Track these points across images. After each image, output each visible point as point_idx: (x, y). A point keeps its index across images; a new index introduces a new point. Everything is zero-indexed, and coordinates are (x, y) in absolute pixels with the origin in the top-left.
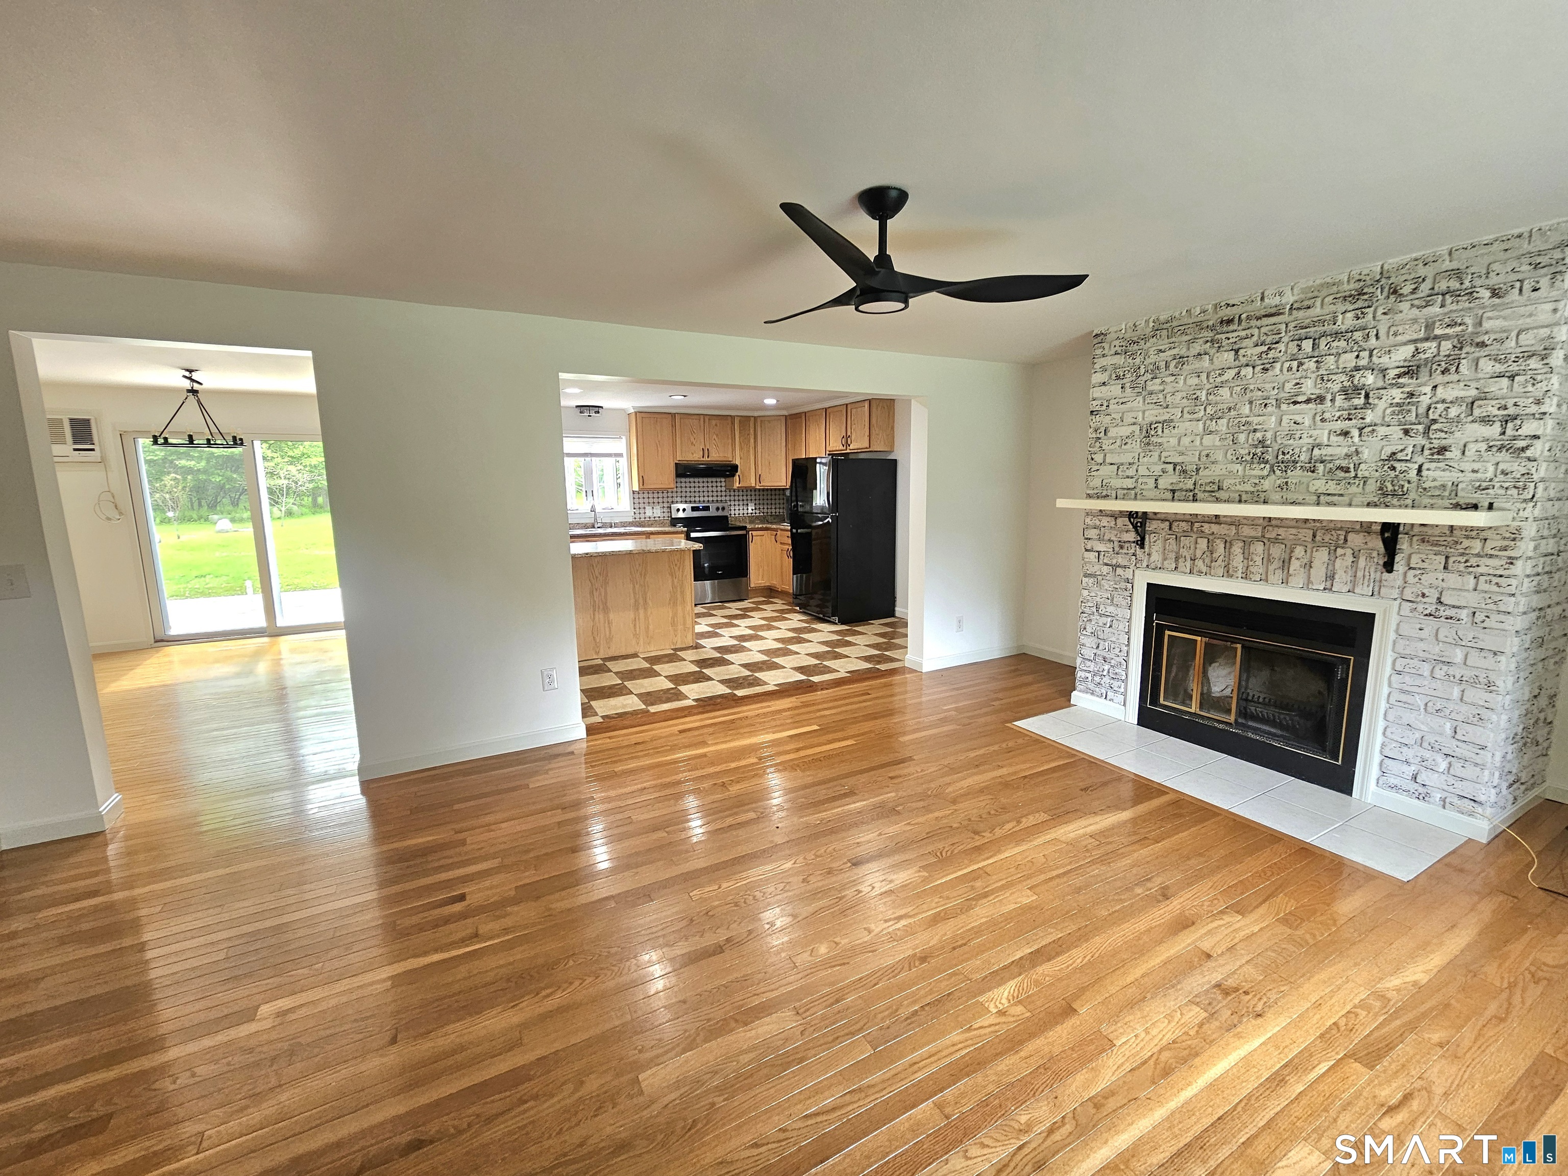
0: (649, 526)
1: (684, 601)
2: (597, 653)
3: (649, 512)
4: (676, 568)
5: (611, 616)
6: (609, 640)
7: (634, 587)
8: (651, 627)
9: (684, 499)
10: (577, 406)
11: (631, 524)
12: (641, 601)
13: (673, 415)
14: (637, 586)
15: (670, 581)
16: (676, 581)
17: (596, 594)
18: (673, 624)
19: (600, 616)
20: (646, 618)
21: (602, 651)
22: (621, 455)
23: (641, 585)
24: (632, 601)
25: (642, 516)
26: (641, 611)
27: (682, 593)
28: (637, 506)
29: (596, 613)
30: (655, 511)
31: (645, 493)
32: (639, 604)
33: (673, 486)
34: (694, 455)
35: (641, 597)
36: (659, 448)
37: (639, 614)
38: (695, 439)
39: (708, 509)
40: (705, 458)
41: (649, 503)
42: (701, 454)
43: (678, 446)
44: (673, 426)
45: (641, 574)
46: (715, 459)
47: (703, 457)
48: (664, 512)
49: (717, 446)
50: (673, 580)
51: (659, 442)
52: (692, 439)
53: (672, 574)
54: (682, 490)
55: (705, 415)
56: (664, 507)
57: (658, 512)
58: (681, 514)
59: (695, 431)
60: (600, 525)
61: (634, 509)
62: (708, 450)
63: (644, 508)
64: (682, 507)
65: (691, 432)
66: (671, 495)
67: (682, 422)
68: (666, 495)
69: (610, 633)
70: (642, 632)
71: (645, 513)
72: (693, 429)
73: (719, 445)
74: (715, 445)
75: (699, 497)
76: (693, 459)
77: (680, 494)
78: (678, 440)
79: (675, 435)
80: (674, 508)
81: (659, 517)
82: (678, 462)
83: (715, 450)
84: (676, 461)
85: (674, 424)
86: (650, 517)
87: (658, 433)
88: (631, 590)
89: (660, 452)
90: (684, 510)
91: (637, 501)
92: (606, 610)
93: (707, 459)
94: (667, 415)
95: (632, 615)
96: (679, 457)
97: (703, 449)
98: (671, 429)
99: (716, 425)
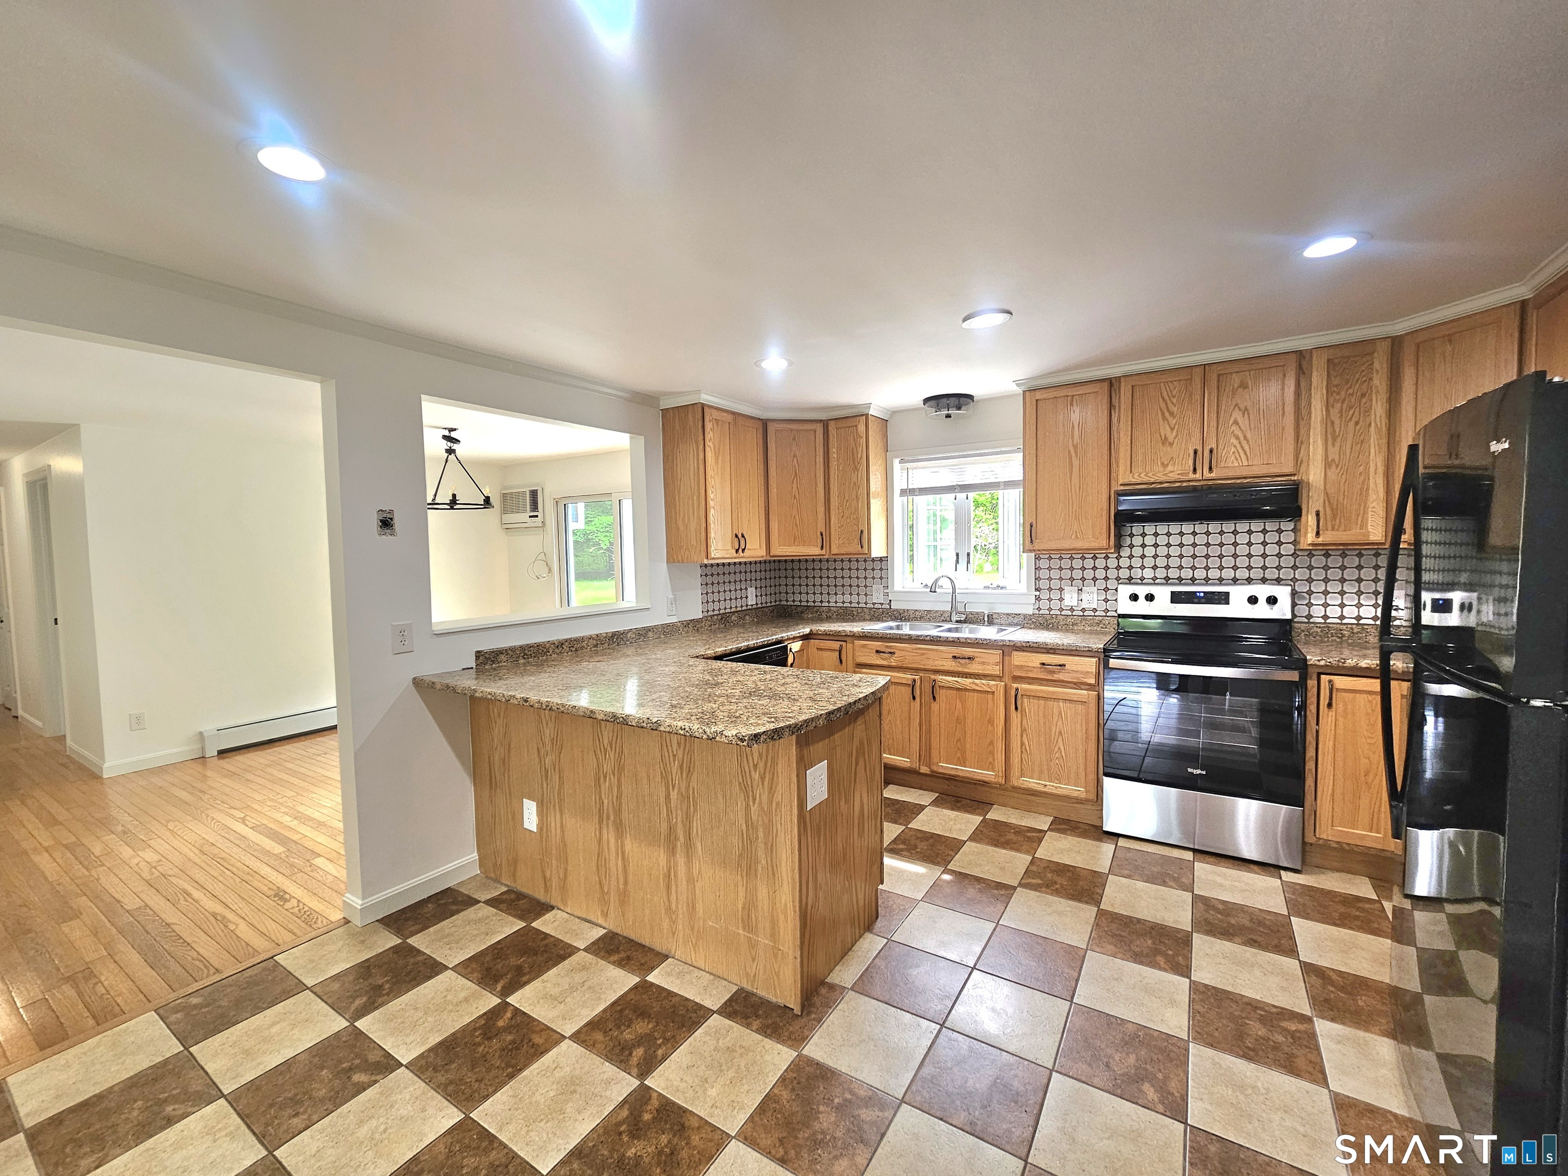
0: (1062, 632)
1: (773, 872)
3: (1070, 598)
4: (756, 776)
5: (629, 844)
6: (626, 898)
7: (668, 797)
8: (700, 907)
10: (926, 401)
11: (1019, 624)
12: (681, 833)
13: (1112, 384)
14: (674, 795)
15: (741, 804)
16: (754, 811)
17: (605, 786)
18: (749, 924)
19: (610, 836)
20: (691, 881)
21: (612, 914)
22: (1014, 484)
23: (679, 795)
24: (665, 826)
26: (681, 860)
27: (771, 849)
29: (605, 831)
30: (1084, 596)
31: (1061, 558)
32: (676, 839)
33: (1104, 543)
34: (1170, 468)
35: (680, 825)
36: (1076, 462)
37: (676, 864)
38: (1172, 429)
39: (1224, 598)
40: (1199, 471)
41: (1072, 579)
42: (1191, 462)
43: (1122, 450)
44: (1111, 406)
45: (681, 767)
46: (1231, 474)
47: (1195, 470)
48: (1106, 600)
49: (1242, 438)
50: (748, 805)
51: (1075, 447)
52: (1165, 430)
53: (747, 789)
54: (1150, 551)
55: (1205, 367)
56: (1106, 589)
57: (1091, 599)
58: (1142, 607)
59: (1175, 409)
60: (963, 617)
61: (1036, 590)
62: (1211, 451)
63: (1061, 590)
64: (1142, 591)
65: (1163, 414)
66: (1125, 562)
67: (1137, 394)
68: (1112, 563)
69: (626, 883)
70: (680, 911)
71: (1061, 599)
72: (1170, 404)
73: (1249, 436)
74: (1237, 438)
75: (1207, 568)
76: (1163, 479)
77: (1149, 562)
78: (1123, 440)
79: (1114, 428)
80: (1125, 591)
81: (1095, 610)
82: (1122, 488)
83: (1233, 449)
84: (1116, 487)
85: (1115, 401)
86: (1072, 610)
87: (1073, 426)
88: (662, 800)
89: (1075, 470)
90: (1150, 598)
91: (1044, 574)
92: (619, 828)
93: (1207, 475)
94: (1098, 385)
95: (662, 858)
96: (1124, 476)
97: (1196, 452)
98: (1106, 413)
99: (1243, 386)
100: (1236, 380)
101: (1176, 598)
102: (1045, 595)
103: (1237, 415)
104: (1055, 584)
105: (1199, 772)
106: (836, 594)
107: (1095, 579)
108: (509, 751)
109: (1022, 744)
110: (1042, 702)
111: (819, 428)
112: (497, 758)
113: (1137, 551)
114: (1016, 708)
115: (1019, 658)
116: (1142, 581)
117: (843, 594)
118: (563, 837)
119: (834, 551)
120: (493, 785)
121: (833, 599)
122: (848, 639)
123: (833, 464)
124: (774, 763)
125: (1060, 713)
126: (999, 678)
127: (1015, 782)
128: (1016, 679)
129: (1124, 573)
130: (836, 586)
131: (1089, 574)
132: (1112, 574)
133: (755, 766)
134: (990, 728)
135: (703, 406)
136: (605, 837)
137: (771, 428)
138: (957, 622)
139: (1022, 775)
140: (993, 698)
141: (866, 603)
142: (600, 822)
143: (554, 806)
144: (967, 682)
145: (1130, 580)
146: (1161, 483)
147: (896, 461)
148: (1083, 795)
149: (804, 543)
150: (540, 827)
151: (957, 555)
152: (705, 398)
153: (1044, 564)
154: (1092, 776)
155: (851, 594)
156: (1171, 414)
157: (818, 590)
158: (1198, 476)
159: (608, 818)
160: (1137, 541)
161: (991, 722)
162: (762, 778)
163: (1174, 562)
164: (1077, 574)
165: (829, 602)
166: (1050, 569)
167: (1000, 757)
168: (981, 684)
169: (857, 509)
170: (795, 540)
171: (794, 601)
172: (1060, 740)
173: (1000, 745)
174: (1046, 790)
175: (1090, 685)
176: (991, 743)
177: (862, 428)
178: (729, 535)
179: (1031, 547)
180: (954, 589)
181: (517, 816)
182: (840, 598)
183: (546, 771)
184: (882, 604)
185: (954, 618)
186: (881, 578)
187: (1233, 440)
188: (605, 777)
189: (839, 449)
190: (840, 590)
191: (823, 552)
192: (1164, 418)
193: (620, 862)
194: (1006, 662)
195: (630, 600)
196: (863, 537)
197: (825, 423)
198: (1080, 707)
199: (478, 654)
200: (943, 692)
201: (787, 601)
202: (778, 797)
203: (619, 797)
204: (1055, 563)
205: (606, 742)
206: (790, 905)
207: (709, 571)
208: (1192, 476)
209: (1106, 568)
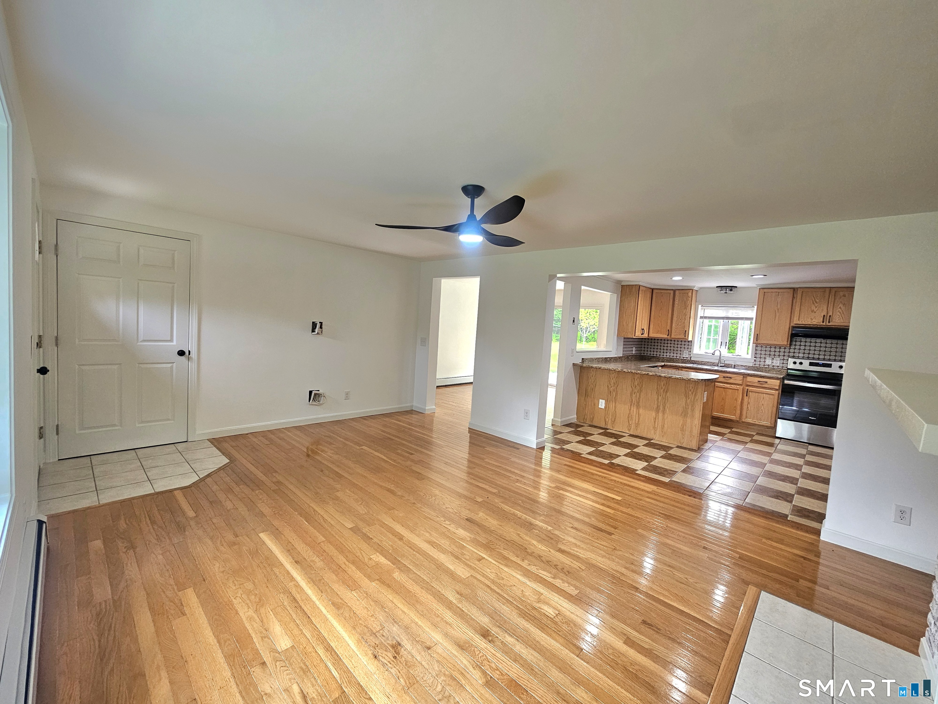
0: (766, 372)
1: (693, 416)
2: (629, 430)
3: (768, 361)
4: (690, 393)
5: (641, 411)
6: (637, 425)
7: (658, 399)
8: (666, 426)
9: (806, 355)
10: (717, 287)
11: (748, 368)
12: (661, 408)
13: (794, 290)
14: (660, 398)
15: (684, 400)
16: (688, 401)
17: (634, 396)
18: (682, 430)
19: (634, 409)
20: (663, 419)
21: (632, 430)
22: (751, 319)
23: (663, 397)
24: (656, 406)
25: (762, 363)
26: (660, 415)
27: (693, 410)
28: (758, 356)
30: (774, 361)
31: (766, 347)
32: (659, 409)
33: (786, 343)
34: (814, 320)
35: (661, 405)
36: (777, 315)
37: (658, 415)
38: (816, 307)
39: (830, 366)
40: (825, 323)
41: (770, 355)
42: (822, 319)
43: (796, 312)
44: (793, 297)
45: (664, 391)
46: (837, 324)
47: (823, 322)
48: (783, 363)
49: (842, 313)
50: (686, 401)
51: (778, 310)
52: (813, 307)
53: (687, 396)
54: (803, 347)
55: (831, 288)
56: (784, 359)
57: (777, 362)
58: (797, 366)
59: (817, 301)
60: (723, 365)
61: (755, 357)
62: (830, 316)
63: (765, 358)
64: (798, 361)
65: (813, 302)
66: (792, 350)
67: (804, 295)
68: (787, 350)
69: (639, 421)
70: (659, 427)
71: (765, 362)
72: (816, 299)
73: (845, 313)
74: (840, 313)
75: (825, 355)
76: (811, 324)
77: (802, 351)
78: (797, 309)
79: (794, 305)
80: (791, 360)
81: (778, 366)
82: (794, 325)
83: (838, 316)
84: (792, 325)
85: (795, 296)
86: (769, 366)
87: (778, 303)
88: (656, 399)
89: (777, 317)
90: (801, 363)
91: (759, 352)
92: (638, 407)
93: (828, 324)
94: (789, 290)
95: (654, 414)
96: (796, 321)
97: (824, 316)
98: (791, 299)
99: (844, 296)
100: (841, 294)
101: (811, 364)
102: (758, 360)
103: (841, 305)
104: (763, 356)
105: (813, 418)
106: (667, 353)
107: (779, 356)
108: (595, 386)
109: (748, 408)
110: (757, 394)
111: (672, 292)
112: (589, 388)
113: (797, 347)
114: (747, 395)
115: (749, 379)
116: (798, 358)
117: (670, 353)
118: (615, 410)
119: (673, 337)
120: (586, 395)
121: (665, 354)
122: (680, 368)
123: (676, 306)
124: (696, 390)
125: (764, 398)
126: (741, 385)
127: (744, 420)
128: (748, 386)
129: (791, 354)
130: (667, 350)
131: (777, 354)
132: (786, 354)
133: (690, 390)
134: (735, 402)
135: (640, 286)
136: (632, 409)
137: (655, 291)
138: (721, 366)
139: (746, 418)
140: (738, 392)
141: (680, 357)
142: (631, 405)
143: (613, 402)
144: (728, 386)
145: (793, 357)
146: (810, 325)
147: (700, 306)
148: (769, 425)
149: (661, 333)
150: (605, 407)
151: (721, 342)
152: (640, 284)
153: (759, 348)
154: (773, 419)
155: (673, 353)
156: (816, 302)
157: (659, 350)
158: (824, 324)
159: (634, 404)
160: (798, 343)
161: (736, 400)
162: (692, 393)
163: (812, 352)
164: (772, 353)
165: (663, 355)
166: (761, 350)
167: (738, 412)
168: (733, 386)
169: (684, 323)
170: (658, 332)
171: (647, 354)
172: (762, 407)
173: (739, 407)
174: (755, 423)
175: (776, 389)
176: (735, 407)
177: (690, 294)
178: (640, 329)
179: (756, 342)
180: (720, 354)
181: (596, 405)
182: (668, 354)
183: (611, 392)
184: (687, 358)
185: (719, 365)
186: (688, 348)
187: (838, 313)
188: (634, 393)
189: (679, 300)
190: (668, 351)
191: (668, 337)
192: (813, 303)
193: (637, 415)
194: (744, 380)
195: (602, 348)
196: (686, 333)
197: (674, 291)
198: (771, 397)
199: (583, 359)
200: (717, 389)
201: (644, 354)
202: (697, 397)
203: (639, 398)
204: (764, 349)
205: (636, 384)
206: (697, 424)
207: (628, 340)
208: (822, 324)
209: (784, 352)
